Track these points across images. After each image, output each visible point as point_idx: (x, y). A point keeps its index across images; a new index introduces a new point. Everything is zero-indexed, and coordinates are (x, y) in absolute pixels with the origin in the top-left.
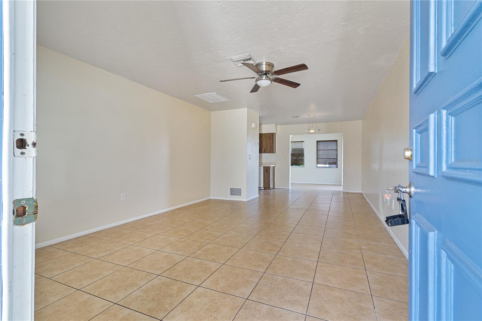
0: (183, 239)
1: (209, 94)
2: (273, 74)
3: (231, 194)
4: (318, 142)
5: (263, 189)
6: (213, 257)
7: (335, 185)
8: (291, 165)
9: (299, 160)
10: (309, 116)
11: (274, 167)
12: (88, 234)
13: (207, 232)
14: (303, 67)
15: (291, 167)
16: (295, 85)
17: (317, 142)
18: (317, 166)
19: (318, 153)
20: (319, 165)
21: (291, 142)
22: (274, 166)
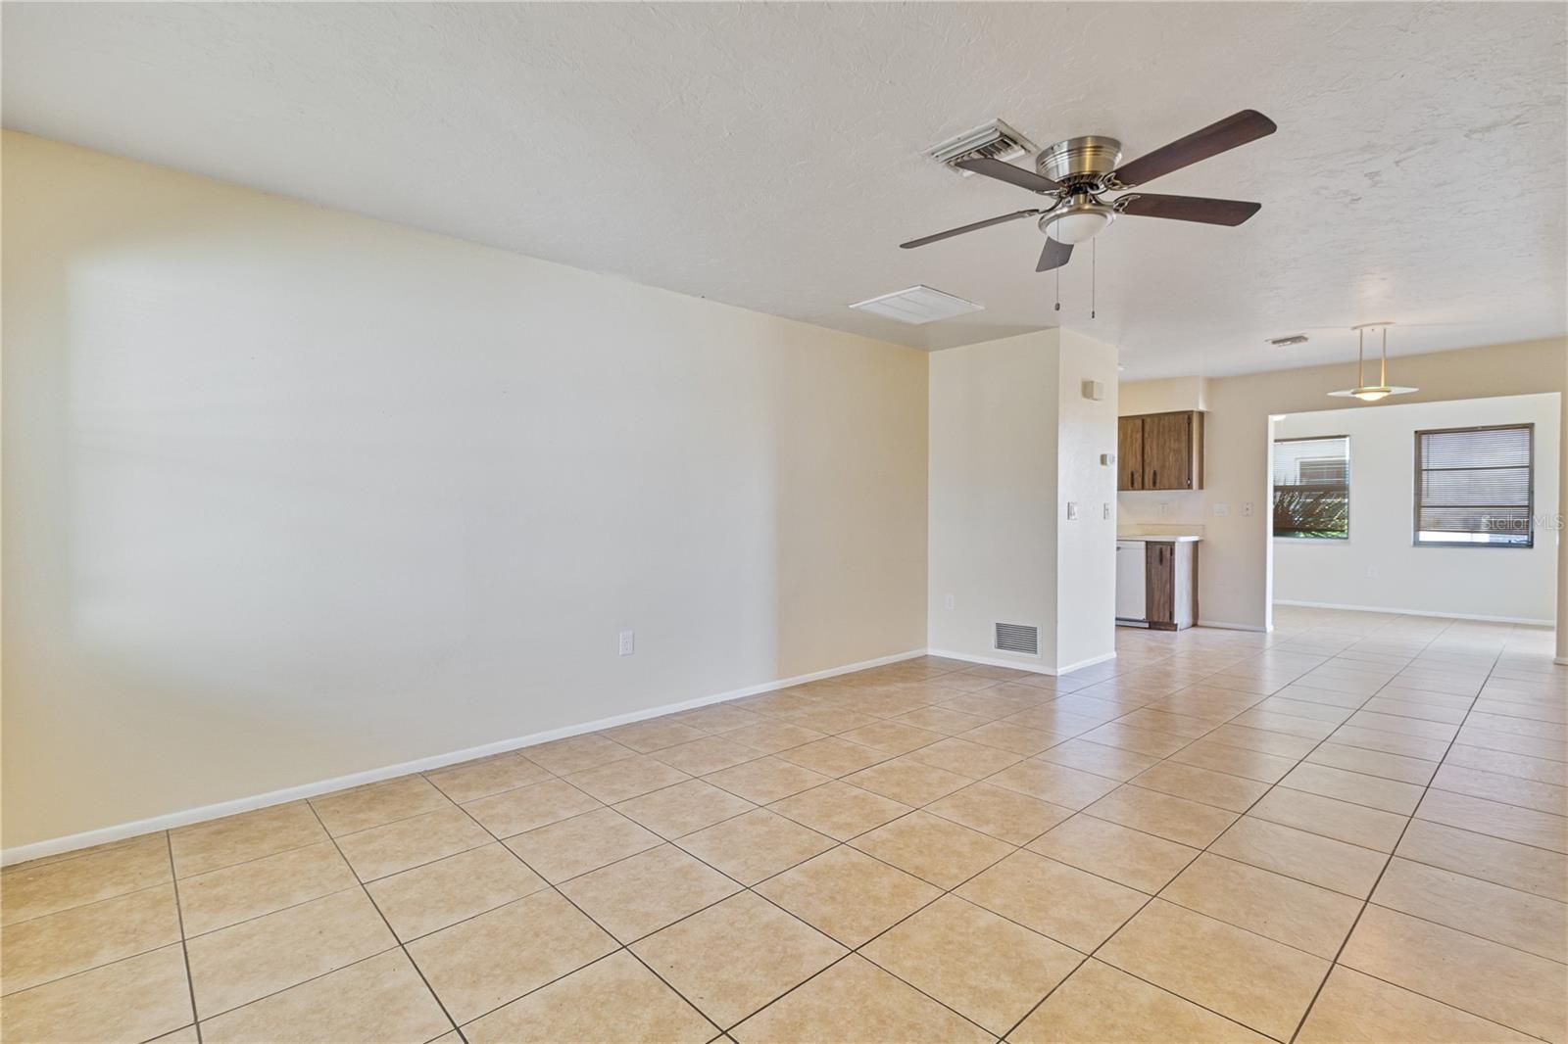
0: (765, 812)
1: (898, 296)
2: (1111, 185)
3: (1000, 646)
4: (1424, 437)
5: (1147, 625)
6: (828, 910)
7: (1516, 625)
8: (1276, 534)
9: (1320, 515)
10: (1358, 332)
11: (1196, 544)
12: (524, 746)
13: (857, 791)
14: (1249, 126)
15: (1275, 543)
16: (1234, 212)
17: (1419, 434)
18: (1416, 537)
19: (1424, 484)
20: (1424, 536)
21: (1276, 441)
22: (1195, 538)
